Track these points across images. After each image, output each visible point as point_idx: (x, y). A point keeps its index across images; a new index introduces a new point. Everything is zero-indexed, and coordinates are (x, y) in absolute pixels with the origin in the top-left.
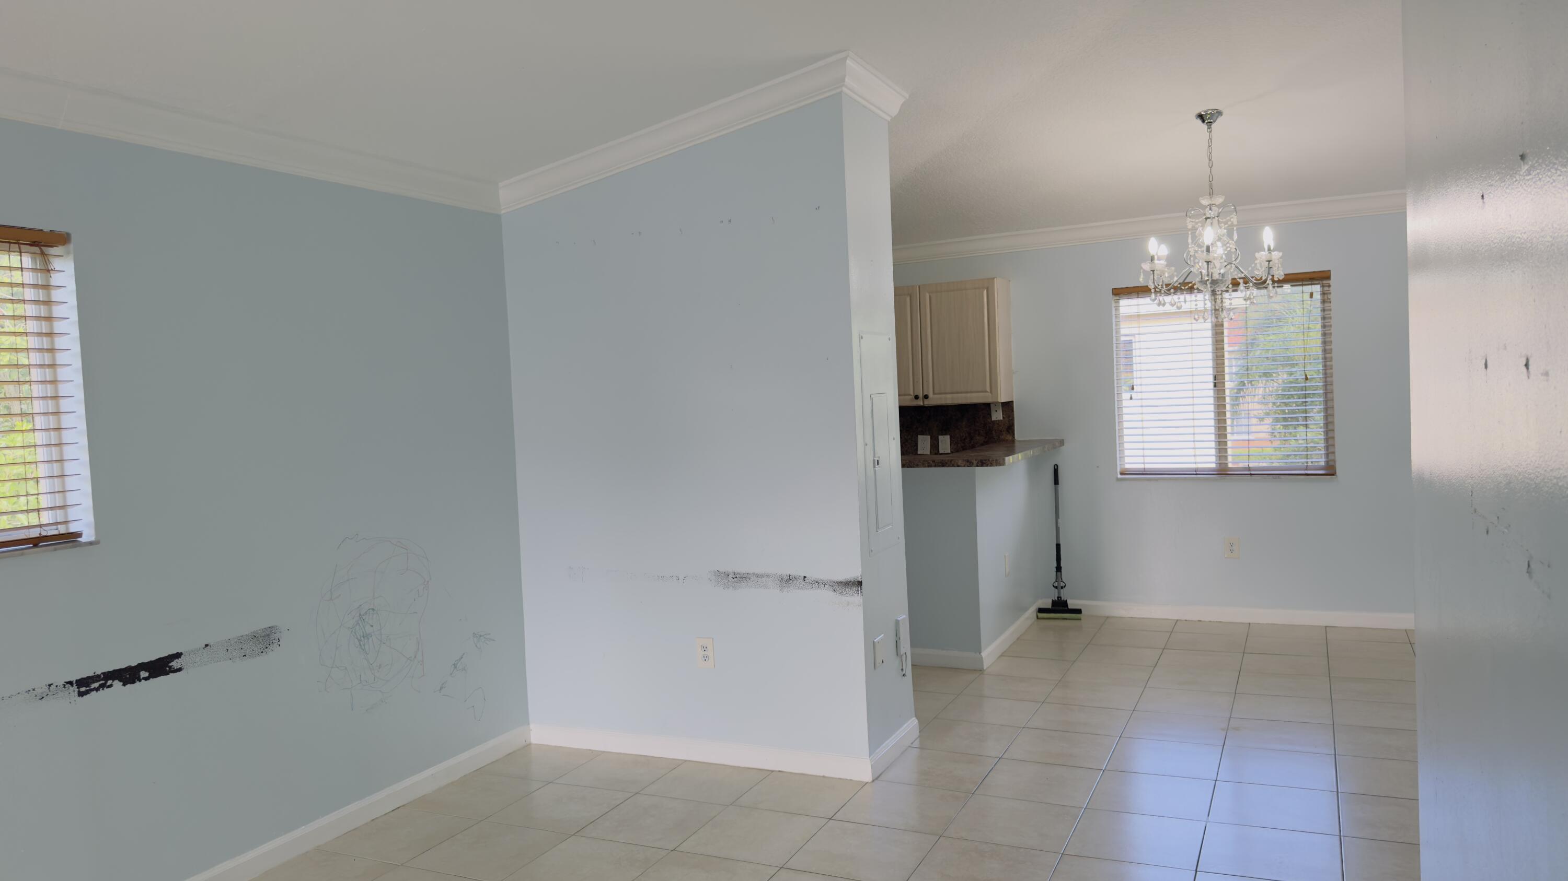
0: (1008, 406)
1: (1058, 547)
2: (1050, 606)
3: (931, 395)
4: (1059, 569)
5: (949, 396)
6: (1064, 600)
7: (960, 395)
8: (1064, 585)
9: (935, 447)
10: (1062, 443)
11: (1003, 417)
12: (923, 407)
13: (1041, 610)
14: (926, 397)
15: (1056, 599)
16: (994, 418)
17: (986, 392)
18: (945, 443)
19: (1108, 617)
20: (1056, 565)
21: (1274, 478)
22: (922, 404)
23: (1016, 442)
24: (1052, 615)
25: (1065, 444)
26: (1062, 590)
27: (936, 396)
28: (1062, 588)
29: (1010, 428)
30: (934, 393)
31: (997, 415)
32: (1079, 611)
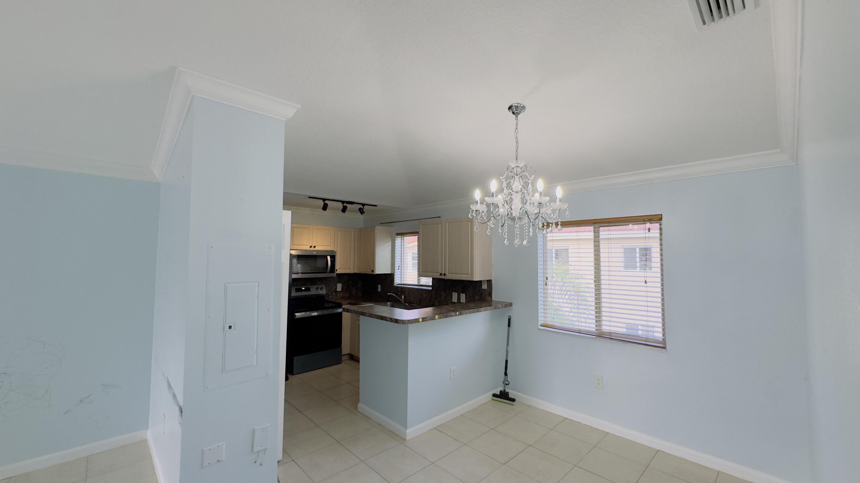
0: (489, 282)
1: (507, 362)
2: (499, 393)
3: (447, 274)
4: (506, 374)
5: (454, 275)
6: (507, 392)
7: (464, 275)
8: (508, 383)
9: (459, 298)
10: (511, 305)
11: (487, 288)
12: (444, 279)
13: (494, 395)
14: (445, 275)
15: (503, 390)
16: (483, 288)
17: (469, 274)
18: (463, 297)
19: (530, 406)
20: (504, 372)
22: (444, 278)
23: (493, 301)
24: (499, 399)
25: (513, 305)
26: (506, 386)
27: (450, 275)
28: (506, 384)
29: (490, 294)
30: (449, 273)
31: (485, 286)
32: (513, 400)
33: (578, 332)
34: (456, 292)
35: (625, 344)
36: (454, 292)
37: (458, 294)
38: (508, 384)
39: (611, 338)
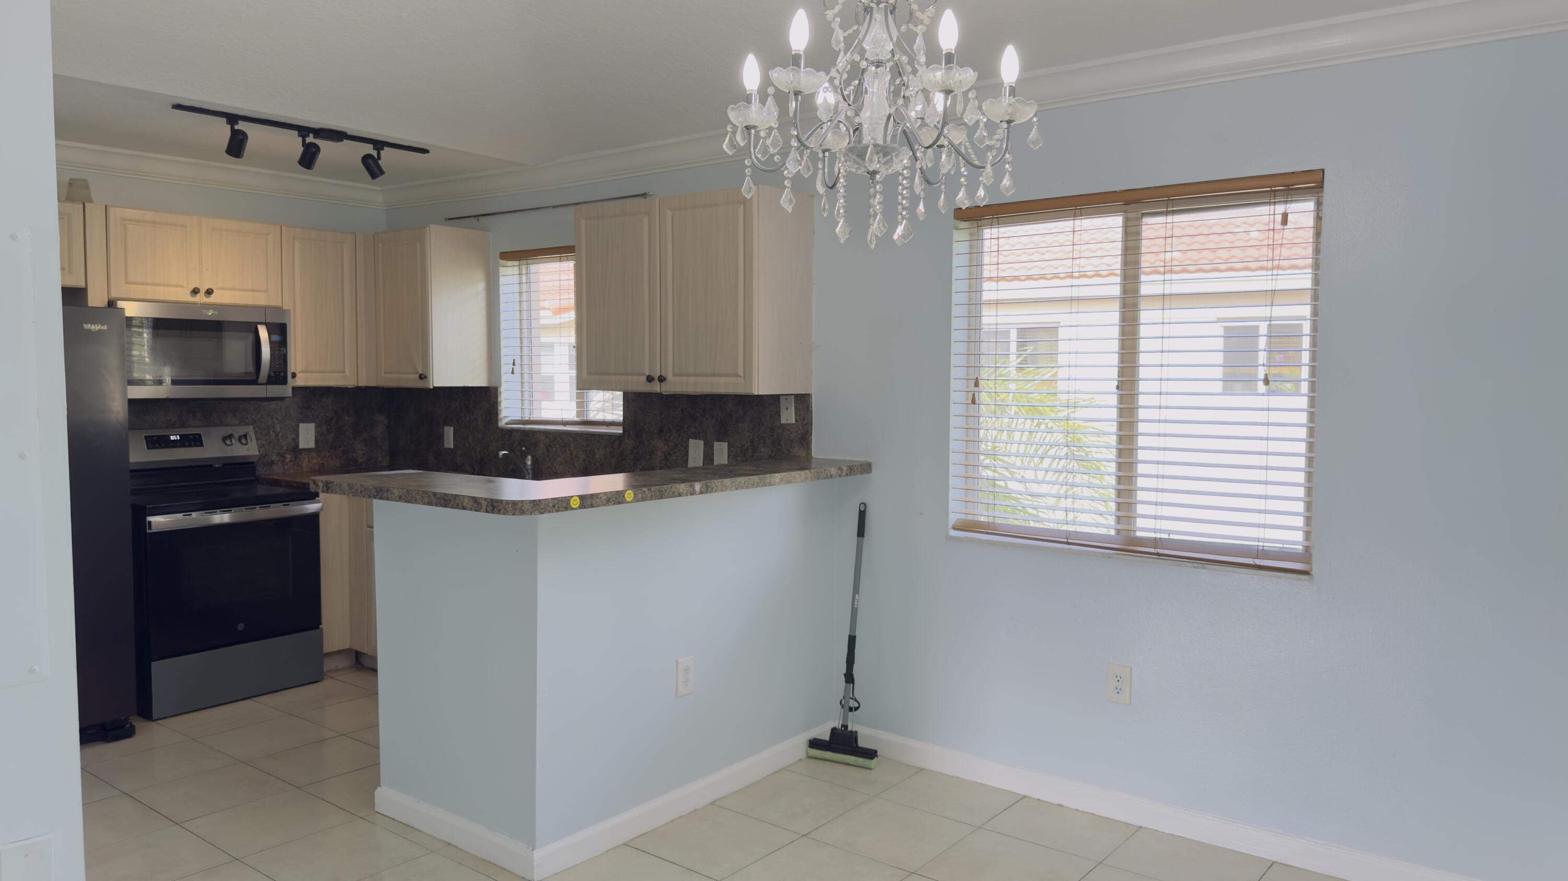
0: (803, 401)
1: (852, 640)
2: (827, 737)
3: (670, 377)
4: (849, 678)
5: (692, 379)
6: (851, 731)
7: (723, 380)
8: (857, 705)
9: (708, 457)
10: (866, 468)
11: (796, 420)
12: (659, 395)
13: (814, 744)
14: (662, 379)
15: (840, 727)
16: (783, 421)
17: (737, 376)
18: (721, 453)
19: (922, 770)
20: (845, 671)
21: (1195, 567)
22: (659, 391)
23: (813, 460)
24: (828, 755)
25: (873, 471)
26: (850, 714)
27: (677, 379)
28: (851, 709)
29: (805, 438)
30: (674, 375)
31: (788, 416)
32: (870, 754)
33: (1065, 540)
34: (700, 439)
35: (1198, 568)
36: (695, 438)
37: (705, 444)
38: (856, 709)
39: (1158, 554)
